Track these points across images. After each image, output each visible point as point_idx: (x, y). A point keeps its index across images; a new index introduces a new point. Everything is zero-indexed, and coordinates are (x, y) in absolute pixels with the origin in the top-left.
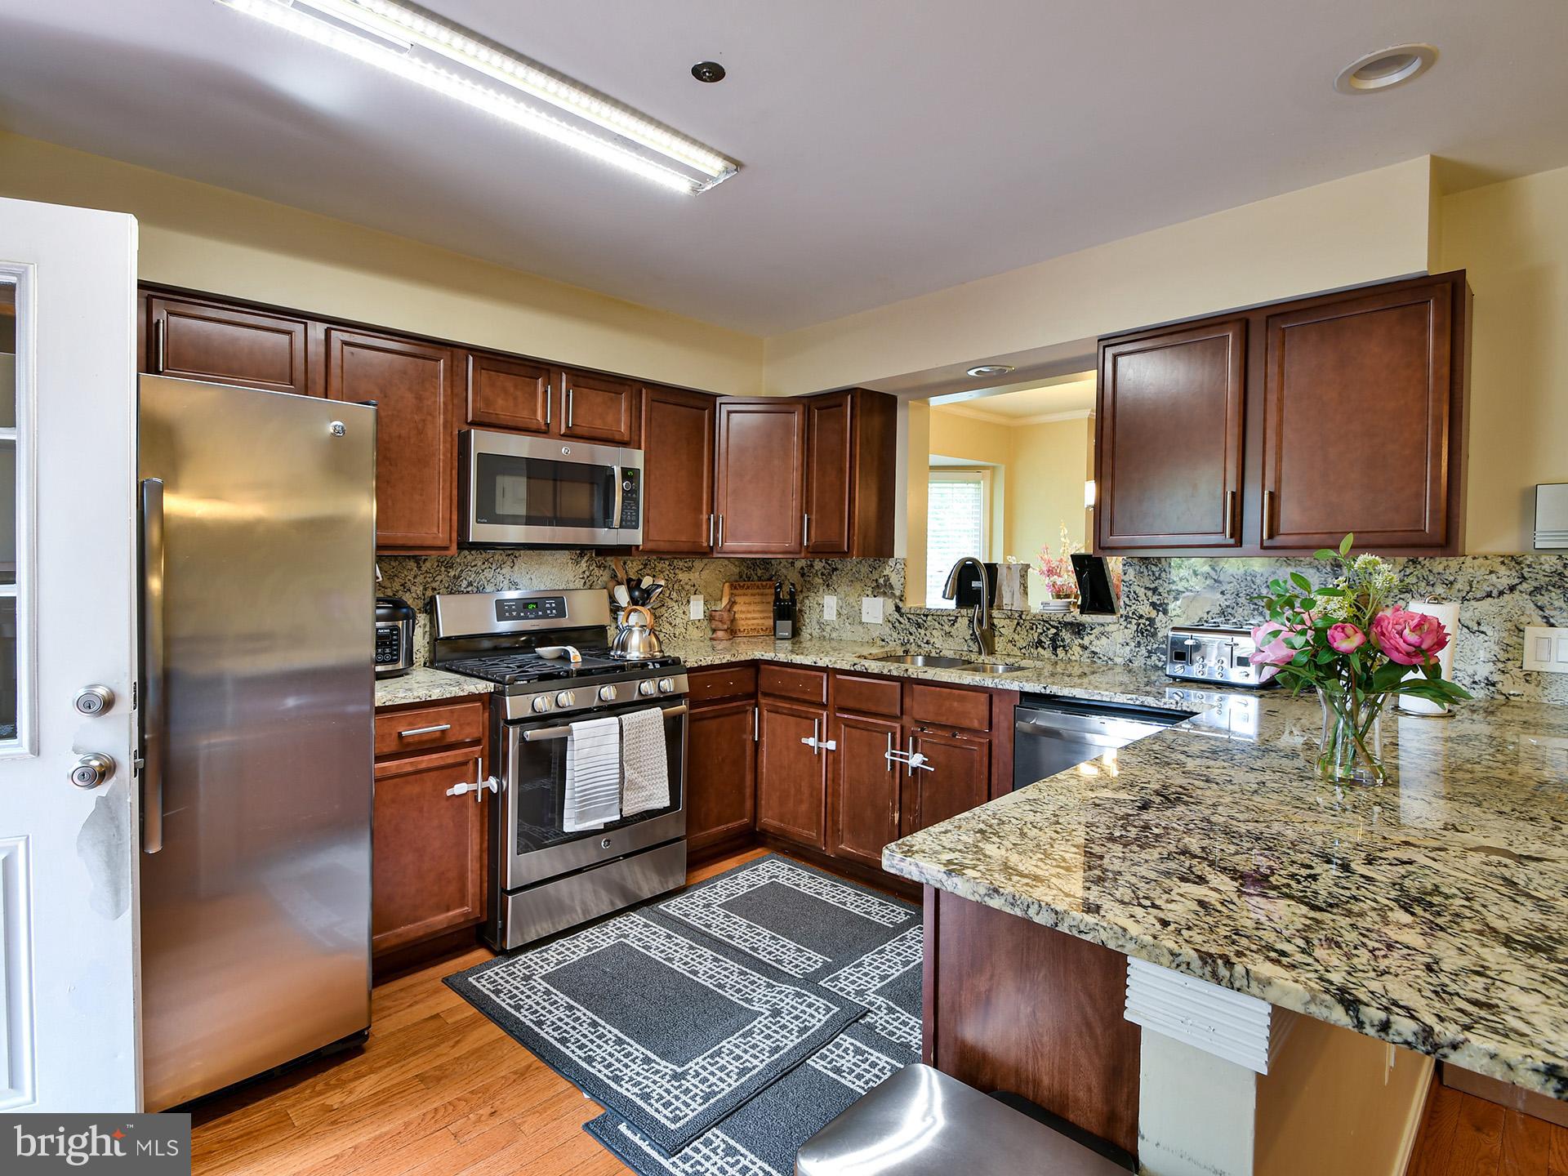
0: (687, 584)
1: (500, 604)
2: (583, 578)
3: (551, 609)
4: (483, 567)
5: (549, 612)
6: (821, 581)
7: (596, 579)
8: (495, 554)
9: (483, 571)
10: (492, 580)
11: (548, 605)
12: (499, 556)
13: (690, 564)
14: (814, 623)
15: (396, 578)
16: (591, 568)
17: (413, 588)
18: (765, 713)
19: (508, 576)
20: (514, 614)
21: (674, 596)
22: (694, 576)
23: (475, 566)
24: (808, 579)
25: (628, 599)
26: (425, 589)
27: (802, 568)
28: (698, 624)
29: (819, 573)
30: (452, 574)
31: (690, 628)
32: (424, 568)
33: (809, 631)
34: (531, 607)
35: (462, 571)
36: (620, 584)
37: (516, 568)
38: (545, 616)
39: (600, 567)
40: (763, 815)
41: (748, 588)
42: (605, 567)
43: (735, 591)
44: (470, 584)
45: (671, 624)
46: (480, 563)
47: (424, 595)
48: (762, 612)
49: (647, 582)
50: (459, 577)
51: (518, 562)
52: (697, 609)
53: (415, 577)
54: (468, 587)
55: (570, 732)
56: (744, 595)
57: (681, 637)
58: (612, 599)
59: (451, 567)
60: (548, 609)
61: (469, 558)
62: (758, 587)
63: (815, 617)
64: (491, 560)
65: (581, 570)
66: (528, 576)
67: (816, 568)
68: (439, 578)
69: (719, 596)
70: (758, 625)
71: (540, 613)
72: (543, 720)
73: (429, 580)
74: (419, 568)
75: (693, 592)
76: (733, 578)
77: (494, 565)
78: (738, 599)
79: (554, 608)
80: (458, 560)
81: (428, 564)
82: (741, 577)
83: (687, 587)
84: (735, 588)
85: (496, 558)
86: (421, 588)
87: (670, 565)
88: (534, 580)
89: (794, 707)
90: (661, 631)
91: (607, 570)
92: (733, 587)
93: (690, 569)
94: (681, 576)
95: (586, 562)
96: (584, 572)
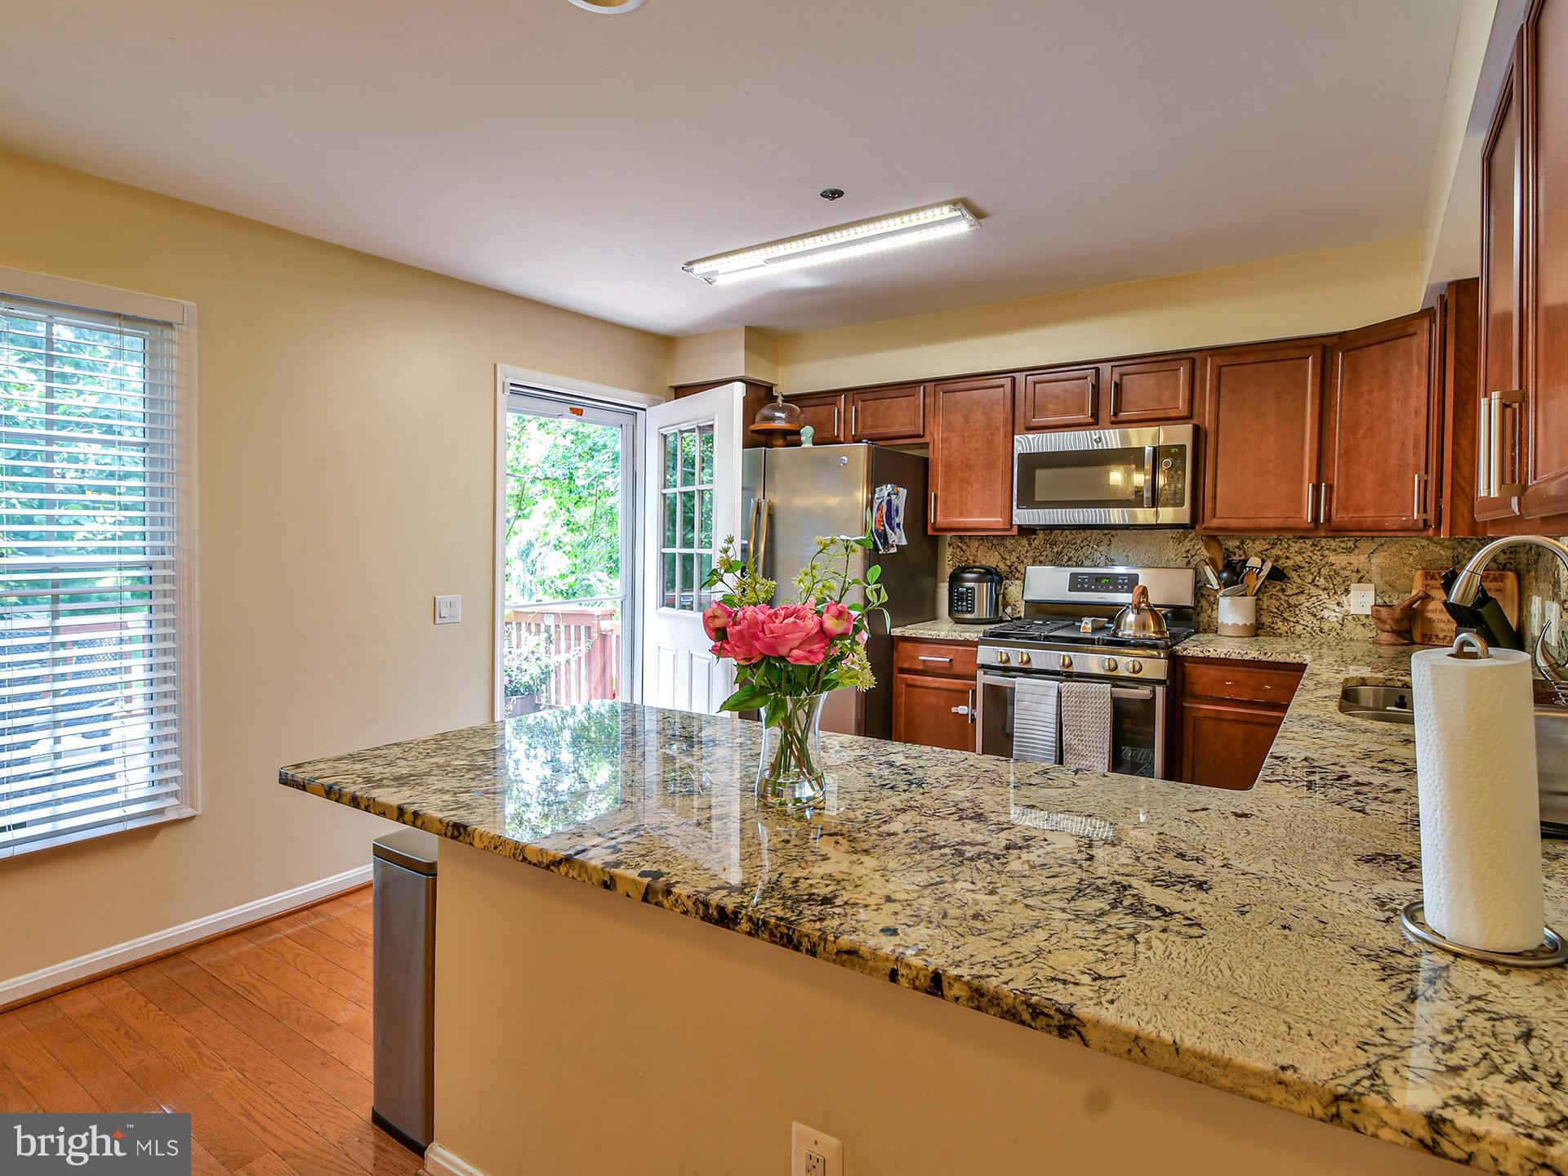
0: (1344, 569)
1: (1077, 577)
2: (1187, 557)
3: (1123, 584)
4: (1082, 544)
5: (1121, 587)
9: (1082, 548)
10: (1090, 556)
11: (1120, 581)
13: (1351, 544)
14: (1530, 637)
16: (1197, 547)
19: (1105, 553)
20: (1087, 586)
21: (1321, 582)
22: (1358, 560)
23: (1076, 543)
26: (1034, 561)
28: (1364, 620)
30: (1055, 550)
31: (1350, 625)
32: (1033, 545)
34: (1103, 581)
35: (1063, 548)
37: (1113, 546)
38: (1113, 590)
43: (1432, 582)
44: (1070, 559)
45: (1315, 616)
46: (1079, 541)
50: (1061, 553)
51: (1115, 541)
52: (1361, 600)
53: (1027, 552)
54: (1068, 561)
55: (1014, 684)
59: (1055, 545)
60: (1120, 584)
61: (1071, 536)
64: (1089, 539)
65: (1184, 549)
66: (1125, 554)
68: (1045, 553)
71: (1111, 587)
72: (1006, 670)
73: (1038, 555)
74: (1030, 545)
75: (1355, 579)
77: (1092, 543)
78: (1436, 594)
79: (1126, 584)
81: (1037, 542)
83: (1345, 573)
84: (1433, 578)
85: (1094, 537)
86: (1031, 561)
87: (1313, 545)
90: (1298, 622)
92: (1429, 576)
93: (1350, 551)
94: (1332, 558)
95: (1191, 540)
96: (1188, 551)
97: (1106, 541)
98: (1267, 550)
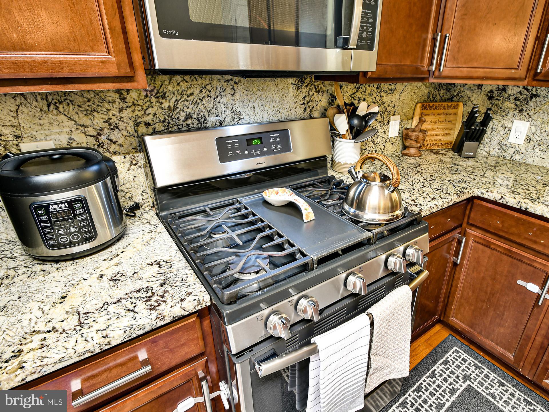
0: (389, 106)
1: (221, 142)
2: (304, 104)
3: (276, 143)
4: (201, 96)
5: (274, 147)
6: (513, 106)
7: (315, 104)
8: (212, 80)
9: (202, 100)
10: (213, 111)
11: (272, 140)
12: (217, 82)
13: (393, 87)
14: (495, 143)
15: (95, 114)
16: (311, 93)
17: (121, 125)
18: (471, 242)
19: (229, 105)
20: (238, 152)
21: (378, 117)
22: (395, 98)
23: (191, 94)
24: (496, 102)
25: (347, 127)
26: (137, 125)
27: (491, 91)
28: (394, 141)
29: (512, 99)
30: (166, 105)
31: (387, 145)
33: (487, 149)
34: (255, 142)
35: (177, 101)
36: (340, 111)
37: (237, 96)
38: (271, 152)
39: (318, 92)
40: (451, 315)
41: (436, 108)
42: (323, 92)
43: (425, 111)
45: (374, 142)
46: (197, 92)
47: (136, 131)
48: (443, 129)
49: (362, 109)
50: (175, 108)
51: (239, 89)
52: (394, 128)
53: (121, 110)
55: (315, 351)
56: (432, 114)
57: (380, 153)
58: (332, 127)
59: (164, 97)
60: (273, 143)
61: (183, 85)
62: (444, 107)
63: (497, 138)
64: (209, 87)
65: (301, 96)
66: (251, 105)
67: (510, 92)
68: (150, 111)
69: (411, 116)
70: (439, 140)
71: (265, 149)
73: (140, 114)
75: (392, 113)
76: (423, 98)
77: (213, 93)
78: (428, 118)
79: (279, 142)
80: (170, 88)
82: (429, 97)
83: (389, 109)
84: (426, 108)
85: (214, 83)
86: (132, 124)
87: (378, 88)
88: (257, 109)
89: (514, 250)
91: (325, 95)
92: (424, 108)
93: (392, 91)
94: (385, 99)
95: (307, 86)
96: (304, 98)
97: (229, 90)
98: (354, 93)
